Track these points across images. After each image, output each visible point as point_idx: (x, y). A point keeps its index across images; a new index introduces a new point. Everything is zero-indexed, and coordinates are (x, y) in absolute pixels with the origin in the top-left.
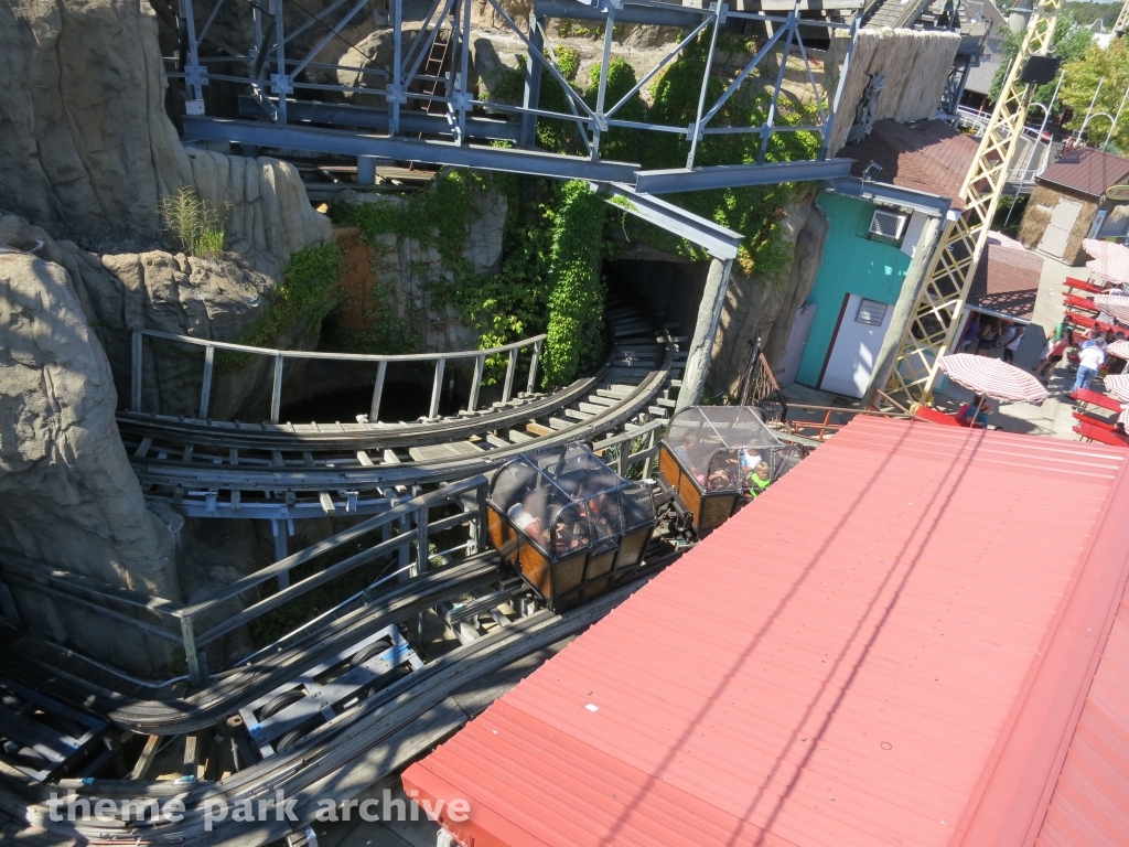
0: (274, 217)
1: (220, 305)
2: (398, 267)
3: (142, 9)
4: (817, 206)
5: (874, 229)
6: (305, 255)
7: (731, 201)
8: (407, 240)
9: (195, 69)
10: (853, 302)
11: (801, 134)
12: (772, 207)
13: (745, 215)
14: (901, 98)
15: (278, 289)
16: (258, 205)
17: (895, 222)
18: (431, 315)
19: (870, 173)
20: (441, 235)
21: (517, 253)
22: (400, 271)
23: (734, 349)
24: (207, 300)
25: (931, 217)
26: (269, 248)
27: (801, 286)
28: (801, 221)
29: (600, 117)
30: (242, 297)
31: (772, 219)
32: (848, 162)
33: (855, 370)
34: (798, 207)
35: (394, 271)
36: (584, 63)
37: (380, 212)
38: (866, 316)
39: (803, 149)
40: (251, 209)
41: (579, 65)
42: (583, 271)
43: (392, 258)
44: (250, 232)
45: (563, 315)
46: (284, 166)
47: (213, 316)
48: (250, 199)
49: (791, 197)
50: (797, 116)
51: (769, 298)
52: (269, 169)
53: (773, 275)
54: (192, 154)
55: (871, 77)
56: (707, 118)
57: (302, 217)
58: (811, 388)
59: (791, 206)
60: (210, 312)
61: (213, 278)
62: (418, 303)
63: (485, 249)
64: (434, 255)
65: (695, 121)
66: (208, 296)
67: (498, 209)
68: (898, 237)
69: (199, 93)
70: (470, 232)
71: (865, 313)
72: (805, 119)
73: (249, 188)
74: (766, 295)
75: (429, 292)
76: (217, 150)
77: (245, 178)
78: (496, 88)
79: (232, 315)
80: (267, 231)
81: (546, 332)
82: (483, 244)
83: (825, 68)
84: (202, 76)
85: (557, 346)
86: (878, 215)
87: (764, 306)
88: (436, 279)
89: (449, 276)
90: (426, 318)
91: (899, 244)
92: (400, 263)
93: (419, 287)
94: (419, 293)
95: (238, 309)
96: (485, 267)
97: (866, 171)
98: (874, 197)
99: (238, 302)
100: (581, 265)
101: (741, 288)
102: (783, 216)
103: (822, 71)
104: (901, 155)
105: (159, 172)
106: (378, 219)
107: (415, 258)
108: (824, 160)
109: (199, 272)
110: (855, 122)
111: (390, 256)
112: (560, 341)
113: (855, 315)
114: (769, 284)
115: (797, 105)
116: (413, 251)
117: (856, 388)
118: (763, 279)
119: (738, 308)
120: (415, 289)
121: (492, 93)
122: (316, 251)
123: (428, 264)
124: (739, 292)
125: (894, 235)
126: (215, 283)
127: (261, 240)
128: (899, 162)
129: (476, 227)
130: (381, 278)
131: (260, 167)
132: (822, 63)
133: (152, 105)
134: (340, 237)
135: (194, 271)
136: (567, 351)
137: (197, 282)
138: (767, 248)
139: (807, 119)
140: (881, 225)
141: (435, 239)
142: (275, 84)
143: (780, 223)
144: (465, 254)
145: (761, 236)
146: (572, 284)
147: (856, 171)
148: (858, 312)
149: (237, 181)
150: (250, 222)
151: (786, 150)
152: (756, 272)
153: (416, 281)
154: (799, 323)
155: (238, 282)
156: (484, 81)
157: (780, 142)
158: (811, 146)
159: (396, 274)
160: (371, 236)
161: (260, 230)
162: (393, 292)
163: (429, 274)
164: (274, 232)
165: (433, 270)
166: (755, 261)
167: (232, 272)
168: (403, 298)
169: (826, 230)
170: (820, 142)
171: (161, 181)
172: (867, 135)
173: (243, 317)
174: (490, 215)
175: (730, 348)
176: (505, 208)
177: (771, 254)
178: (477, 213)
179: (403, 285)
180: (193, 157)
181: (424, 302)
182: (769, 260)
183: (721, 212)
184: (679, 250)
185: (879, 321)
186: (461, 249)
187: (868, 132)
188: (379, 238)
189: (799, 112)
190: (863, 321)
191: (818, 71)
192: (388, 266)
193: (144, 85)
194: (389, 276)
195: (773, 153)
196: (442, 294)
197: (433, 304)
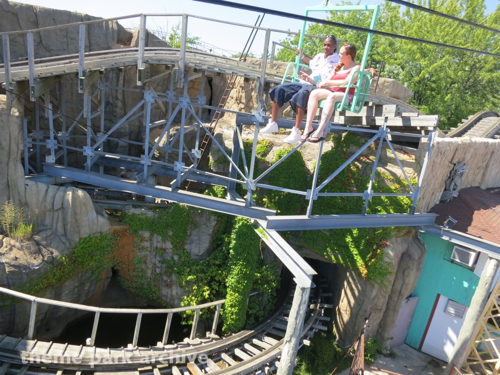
0: (69, 219)
1: (14, 266)
2: (149, 249)
3: (11, 113)
4: (419, 237)
5: (454, 257)
6: (88, 239)
7: (355, 232)
8: (155, 235)
9: (52, 141)
10: (442, 300)
11: (401, 197)
12: (380, 238)
13: (363, 241)
14: (484, 175)
15: (61, 258)
16: (60, 212)
17: (468, 255)
18: (165, 278)
19: (448, 224)
20: (173, 235)
21: (220, 248)
22: (150, 251)
23: (356, 321)
24: (6, 263)
25: (491, 258)
26: (65, 235)
27: (404, 286)
28: (401, 249)
29: (251, 182)
30: (29, 263)
31: (379, 246)
32: (434, 215)
33: (444, 344)
34: (399, 240)
35: (146, 251)
36: (274, 148)
37: (140, 220)
38: (452, 310)
39: (401, 206)
40: (56, 214)
41: (272, 149)
42: (244, 268)
43: (147, 244)
44: (54, 226)
45: (233, 291)
46: (80, 193)
47: (8, 271)
48: (55, 208)
49: (393, 234)
50: (397, 186)
51: (377, 294)
52: (70, 194)
53: (379, 281)
54: (27, 183)
55: (455, 165)
56: (320, 187)
57: (89, 219)
58: (415, 349)
59: (393, 239)
60: (7, 270)
61: (15, 250)
62: (158, 271)
63: (198, 245)
64: (169, 245)
65: (311, 188)
66: (7, 260)
67: (210, 223)
68: (470, 264)
69: (53, 153)
70: (191, 235)
71: (451, 308)
72: (402, 188)
73: (55, 203)
74: (374, 293)
75: (164, 265)
76: (41, 182)
77: (54, 197)
78: (218, 159)
79: (21, 272)
80: (64, 226)
81: (225, 298)
82: (198, 242)
83: (415, 160)
84: (55, 145)
85: (230, 309)
86: (456, 249)
87: (374, 299)
88: (169, 258)
89: (176, 258)
90: (162, 279)
91: (472, 269)
92: (151, 247)
93: (159, 262)
94: (159, 265)
95: (25, 269)
96: (197, 255)
97: (446, 222)
98: (450, 239)
99: (25, 266)
100: (242, 265)
101: (360, 285)
102: (387, 245)
103: (414, 161)
104: (476, 212)
105: (11, 190)
106: (138, 223)
107: (159, 245)
108: (413, 214)
109: (6, 247)
110: (445, 190)
111: (145, 242)
112: (232, 306)
113: (444, 309)
114: (376, 286)
115: (397, 180)
116: (158, 242)
117: (446, 356)
118: (372, 282)
119: (358, 296)
120: (157, 262)
121: (215, 161)
122: (97, 238)
123: (165, 250)
124: (359, 287)
125: (468, 263)
126: (15, 253)
127: (60, 230)
128: (474, 216)
129: (194, 232)
130: (139, 254)
131: (65, 192)
132: (413, 157)
133: (12, 158)
134: (115, 231)
135: (4, 246)
136: (236, 313)
137: (3, 252)
138: (375, 264)
139: (404, 189)
140: (459, 256)
141: (170, 236)
142: (85, 151)
143: (384, 249)
144: (187, 247)
145: (372, 255)
146: (238, 274)
147: (439, 222)
148: (446, 307)
149: (49, 199)
150: (55, 220)
151: (391, 205)
152: (368, 278)
153: (158, 258)
154: (404, 309)
155: (31, 253)
156: (211, 155)
157: (386, 200)
158: (407, 204)
159: (148, 253)
160: (135, 231)
161: (60, 225)
162: (145, 262)
163: (166, 255)
164: (69, 227)
165: (168, 253)
166: (368, 271)
167: (28, 248)
168: (150, 266)
169: (423, 253)
170: (412, 202)
171: (11, 195)
172: (454, 198)
173: (27, 274)
174: (204, 226)
175: (354, 320)
176: (214, 223)
177: (376, 268)
178: (196, 226)
179: (151, 259)
180: (27, 185)
181: (161, 270)
182: (376, 272)
183: (349, 237)
184: (325, 255)
185: (460, 315)
186: (184, 244)
187: (456, 196)
188: (140, 232)
189: (399, 184)
190: (450, 313)
191: (411, 161)
192: (143, 248)
193: (7, 148)
194: (143, 253)
195: (382, 206)
196: (170, 268)
197: (166, 273)
